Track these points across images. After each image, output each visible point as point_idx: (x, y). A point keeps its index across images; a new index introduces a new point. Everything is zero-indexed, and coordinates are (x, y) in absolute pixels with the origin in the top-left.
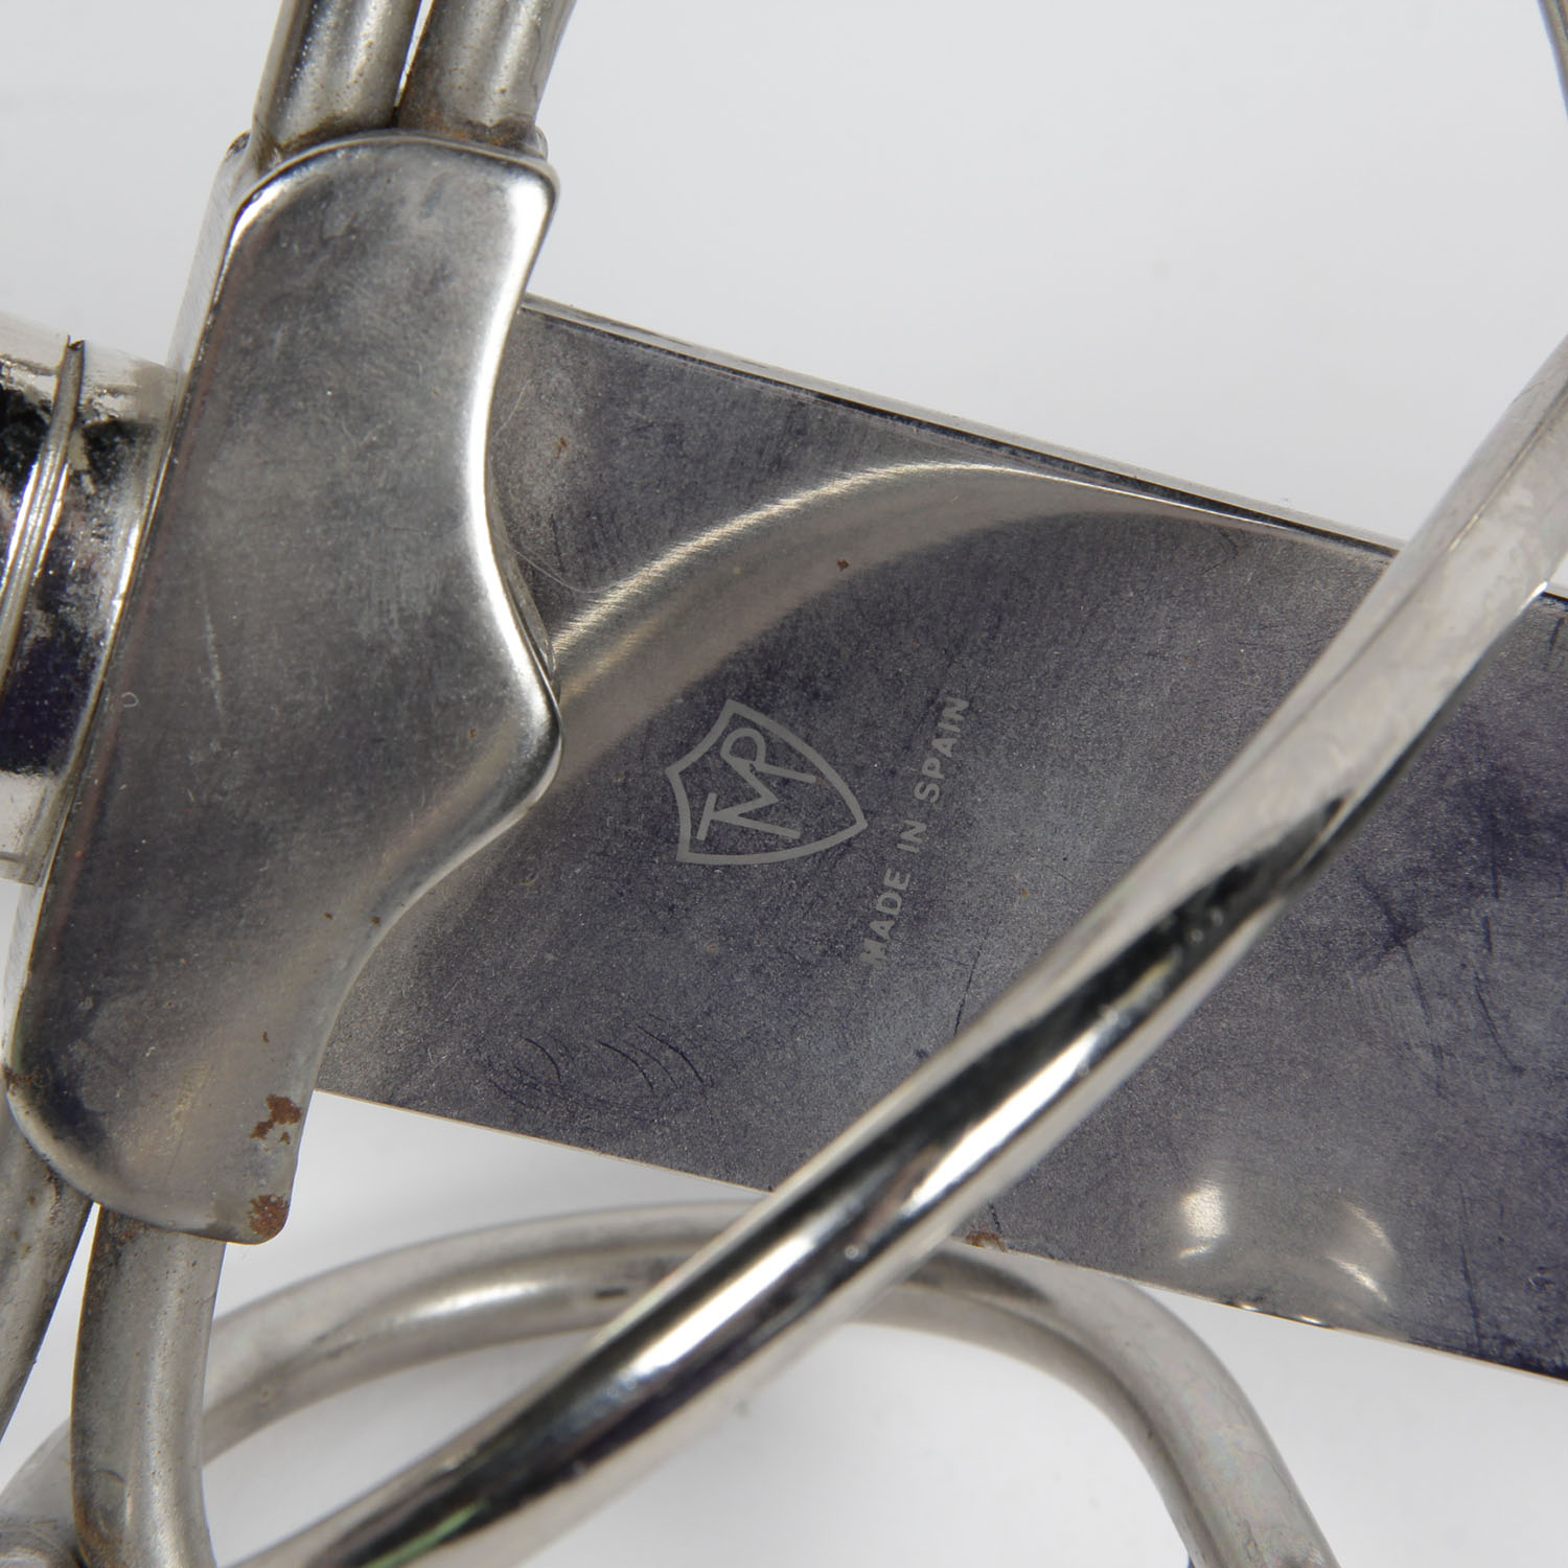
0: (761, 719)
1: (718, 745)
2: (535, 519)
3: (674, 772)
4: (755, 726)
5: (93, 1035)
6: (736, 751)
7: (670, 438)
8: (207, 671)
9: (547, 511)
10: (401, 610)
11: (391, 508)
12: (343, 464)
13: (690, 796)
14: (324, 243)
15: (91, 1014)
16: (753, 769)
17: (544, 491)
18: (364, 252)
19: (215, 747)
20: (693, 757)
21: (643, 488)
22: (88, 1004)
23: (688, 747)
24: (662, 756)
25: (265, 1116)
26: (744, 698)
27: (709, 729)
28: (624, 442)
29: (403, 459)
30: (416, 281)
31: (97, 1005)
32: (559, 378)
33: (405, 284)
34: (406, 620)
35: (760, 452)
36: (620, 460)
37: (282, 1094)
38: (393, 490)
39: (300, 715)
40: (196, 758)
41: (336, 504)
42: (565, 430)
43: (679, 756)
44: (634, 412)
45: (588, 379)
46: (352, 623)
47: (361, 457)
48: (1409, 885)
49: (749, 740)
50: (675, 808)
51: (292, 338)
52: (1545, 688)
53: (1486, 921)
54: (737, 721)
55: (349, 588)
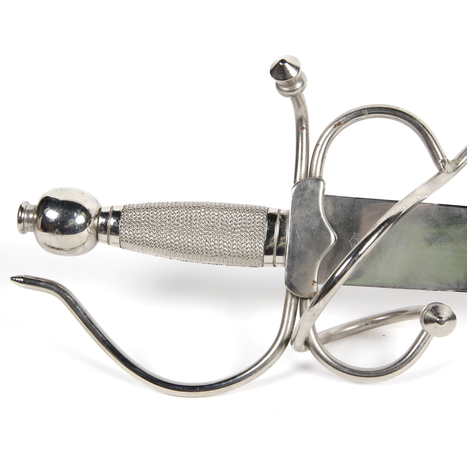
0: (357, 234)
1: (354, 238)
2: (329, 217)
3: (350, 241)
4: (357, 235)
5: (293, 277)
6: (356, 238)
7: (342, 205)
8: (297, 236)
9: (331, 216)
10: (316, 226)
11: (313, 215)
12: (307, 212)
13: (352, 244)
14: (301, 190)
15: (292, 275)
16: (358, 239)
17: (330, 214)
18: (305, 190)
19: (300, 244)
20: (351, 239)
21: (340, 211)
22: (292, 274)
23: (351, 238)
24: (348, 240)
25: (313, 283)
26: (355, 232)
27: (352, 236)
28: (337, 207)
29: (313, 210)
30: (311, 192)
31: (293, 274)
32: (329, 201)
33: (310, 192)
34: (317, 227)
35: (351, 205)
36: (337, 209)
37: (314, 280)
38: (313, 213)
39: (308, 239)
40: (298, 245)
41: (307, 216)
42: (331, 207)
43: (350, 240)
44: (337, 203)
45: (332, 201)
46: (311, 228)
47: (309, 211)
48: (430, 239)
49: (357, 236)
50: (351, 245)
51: (300, 200)
52: (440, 214)
53: (440, 241)
54: (355, 234)
55: (310, 225)
